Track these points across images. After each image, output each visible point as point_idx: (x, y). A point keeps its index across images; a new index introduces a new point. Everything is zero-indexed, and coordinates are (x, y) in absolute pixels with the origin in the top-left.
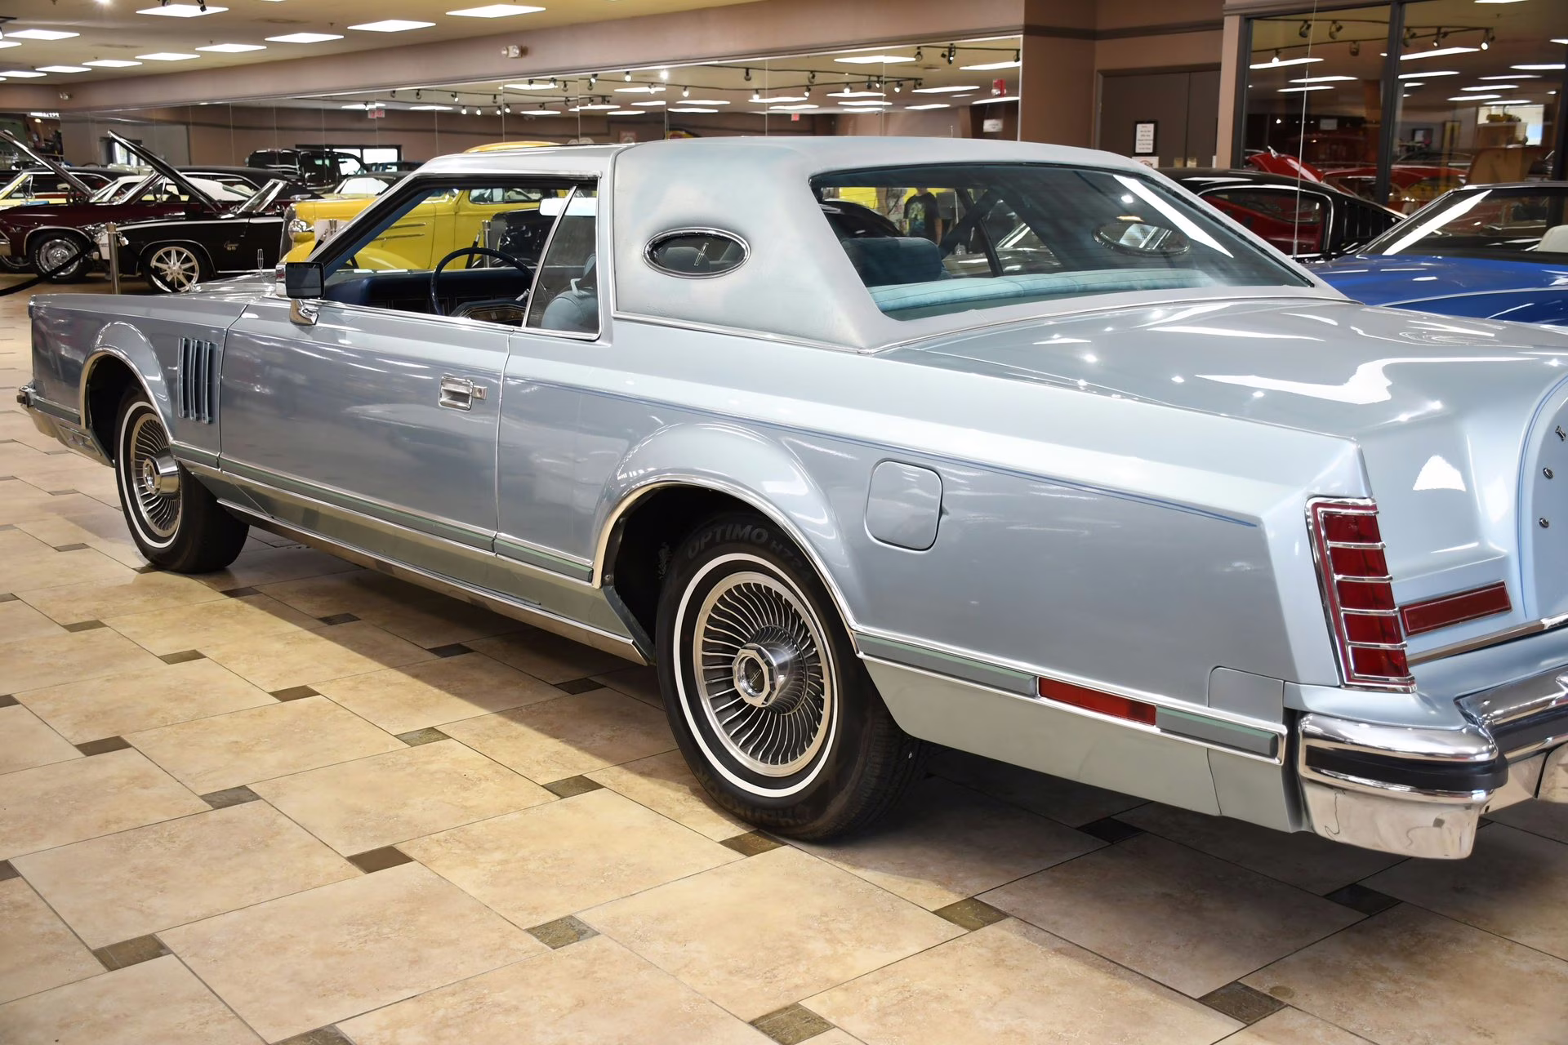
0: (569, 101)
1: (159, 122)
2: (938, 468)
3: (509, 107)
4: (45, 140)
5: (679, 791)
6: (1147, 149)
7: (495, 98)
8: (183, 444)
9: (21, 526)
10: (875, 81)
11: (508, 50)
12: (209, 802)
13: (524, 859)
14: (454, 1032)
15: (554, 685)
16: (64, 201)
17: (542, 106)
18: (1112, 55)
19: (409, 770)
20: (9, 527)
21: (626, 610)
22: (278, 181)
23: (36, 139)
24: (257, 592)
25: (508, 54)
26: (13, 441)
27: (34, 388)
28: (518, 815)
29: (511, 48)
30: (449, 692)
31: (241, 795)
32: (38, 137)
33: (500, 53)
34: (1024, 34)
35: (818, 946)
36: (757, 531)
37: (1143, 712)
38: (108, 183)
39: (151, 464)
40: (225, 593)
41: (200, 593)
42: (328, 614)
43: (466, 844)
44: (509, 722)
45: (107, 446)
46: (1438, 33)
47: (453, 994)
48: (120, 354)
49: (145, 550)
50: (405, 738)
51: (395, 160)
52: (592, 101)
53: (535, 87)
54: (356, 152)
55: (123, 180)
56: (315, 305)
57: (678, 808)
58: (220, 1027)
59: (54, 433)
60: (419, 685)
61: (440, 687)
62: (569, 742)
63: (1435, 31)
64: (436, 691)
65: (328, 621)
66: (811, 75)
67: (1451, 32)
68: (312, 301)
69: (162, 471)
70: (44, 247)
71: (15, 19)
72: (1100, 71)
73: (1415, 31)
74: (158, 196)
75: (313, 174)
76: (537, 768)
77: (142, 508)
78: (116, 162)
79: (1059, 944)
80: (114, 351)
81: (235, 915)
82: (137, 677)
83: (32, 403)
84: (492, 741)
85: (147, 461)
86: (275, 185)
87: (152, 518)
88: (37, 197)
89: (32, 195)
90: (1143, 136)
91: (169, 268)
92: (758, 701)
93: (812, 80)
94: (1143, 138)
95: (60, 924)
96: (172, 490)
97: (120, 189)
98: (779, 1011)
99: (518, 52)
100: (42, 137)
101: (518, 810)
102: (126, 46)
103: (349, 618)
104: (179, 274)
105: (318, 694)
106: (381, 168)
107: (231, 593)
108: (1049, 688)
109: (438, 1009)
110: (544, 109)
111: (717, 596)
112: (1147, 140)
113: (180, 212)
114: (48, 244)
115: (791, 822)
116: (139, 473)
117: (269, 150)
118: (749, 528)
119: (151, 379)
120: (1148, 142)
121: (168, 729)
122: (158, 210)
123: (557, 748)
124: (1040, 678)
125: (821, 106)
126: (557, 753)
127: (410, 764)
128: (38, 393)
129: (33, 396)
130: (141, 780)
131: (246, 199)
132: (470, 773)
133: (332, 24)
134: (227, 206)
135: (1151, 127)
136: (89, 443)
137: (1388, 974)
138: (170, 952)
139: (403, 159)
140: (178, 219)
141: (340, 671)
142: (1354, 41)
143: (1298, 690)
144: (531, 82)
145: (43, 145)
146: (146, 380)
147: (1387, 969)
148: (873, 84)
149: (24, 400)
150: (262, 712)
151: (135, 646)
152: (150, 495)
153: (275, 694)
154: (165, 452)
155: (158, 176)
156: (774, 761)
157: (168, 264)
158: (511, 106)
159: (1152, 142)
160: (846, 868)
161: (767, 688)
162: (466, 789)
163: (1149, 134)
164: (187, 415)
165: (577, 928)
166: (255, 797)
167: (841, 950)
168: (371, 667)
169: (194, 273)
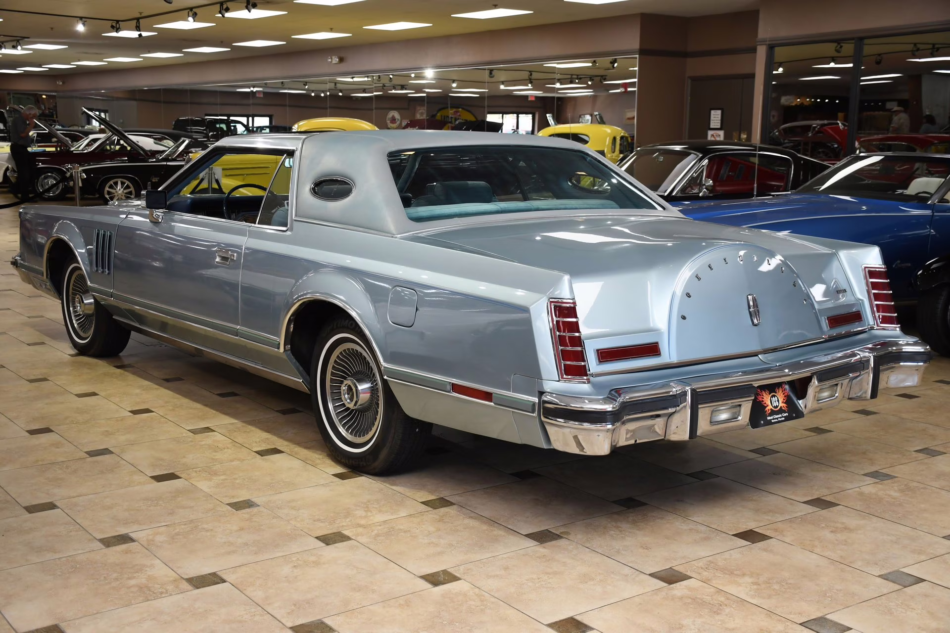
0: (385, 86)
1: (118, 99)
2: (415, 289)
3: (341, 92)
4: (49, 109)
5: (321, 455)
6: (717, 125)
7: (335, 85)
8: (96, 286)
9: (11, 333)
10: (575, 78)
11: (332, 59)
12: (89, 454)
13: (235, 479)
14: (181, 537)
15: (277, 411)
16: (53, 149)
17: (364, 91)
18: (697, 67)
19: (191, 444)
20: (5, 333)
21: (298, 364)
22: (186, 139)
23: (43, 108)
24: (133, 367)
25: (332, 61)
26: (11, 290)
27: (20, 257)
28: (238, 462)
29: (333, 57)
30: (221, 413)
31: (106, 452)
32: (45, 107)
33: (327, 60)
34: (639, 55)
35: (360, 513)
36: (351, 322)
37: (488, 396)
38: (84, 138)
39: (80, 297)
40: (115, 366)
41: (102, 366)
42: (167, 377)
43: (209, 473)
44: (247, 426)
45: (57, 289)
46: (933, 48)
47: (185, 525)
48: (65, 238)
49: (75, 345)
50: (192, 431)
51: (267, 124)
52: (395, 88)
53: (355, 79)
54: (244, 120)
55: (92, 137)
56: (162, 213)
57: (318, 461)
58: (77, 533)
59: (30, 282)
60: (207, 409)
61: (217, 410)
62: (275, 434)
63: (931, 46)
64: (214, 412)
65: (167, 380)
66: (529, 74)
67: (941, 48)
68: (161, 210)
69: (85, 302)
70: (41, 178)
71: (28, 38)
72: (690, 77)
73: (919, 46)
74: (112, 147)
75: (215, 133)
76: (254, 444)
77: (74, 322)
78: (92, 124)
79: (473, 515)
80: (62, 237)
81: (92, 496)
82: (62, 403)
83: (19, 265)
84: (236, 433)
85: (78, 296)
86: (184, 141)
87: (80, 327)
88: (39, 146)
89: (35, 146)
90: (715, 117)
91: (116, 192)
92: (351, 406)
93: (530, 77)
94: (714, 119)
95: (9, 497)
96: (91, 312)
97: (90, 142)
98: (330, 534)
99: (337, 60)
100: (47, 107)
101: (239, 460)
102: (97, 54)
103: (179, 379)
104: (122, 196)
105: (153, 412)
106: (259, 130)
107: (118, 367)
108: (456, 388)
109: (176, 529)
110: (365, 93)
111: (336, 356)
112: (717, 120)
113: (125, 157)
114: (43, 176)
115: (365, 464)
116: (74, 303)
117: (187, 118)
118: (347, 321)
119: (80, 251)
120: (718, 121)
121: (73, 425)
122: (113, 155)
123: (267, 437)
124: (452, 384)
125: (545, 92)
126: (267, 439)
127: (192, 441)
128: (22, 260)
129: (19, 261)
130: (57, 445)
131: (167, 149)
132: (220, 445)
133: (222, 42)
134: (154, 153)
135: (719, 112)
136: (49, 287)
137: (620, 529)
138: (58, 508)
139: (273, 124)
140: (123, 162)
141: (167, 402)
142: (879, 55)
143: (542, 383)
144: (353, 78)
145: (47, 112)
146: (77, 251)
147: (620, 527)
148: (574, 80)
149: (14, 263)
150: (123, 419)
151: (63, 390)
152: (80, 315)
153: (131, 412)
154: (86, 291)
155: (112, 135)
156: (360, 436)
157: (115, 189)
158: (344, 91)
159: (720, 122)
160: (388, 485)
161: (355, 399)
162: (216, 452)
163: (718, 116)
164: (97, 270)
165: (250, 504)
166: (111, 453)
167: (369, 514)
168: (185, 401)
169: (131, 195)
